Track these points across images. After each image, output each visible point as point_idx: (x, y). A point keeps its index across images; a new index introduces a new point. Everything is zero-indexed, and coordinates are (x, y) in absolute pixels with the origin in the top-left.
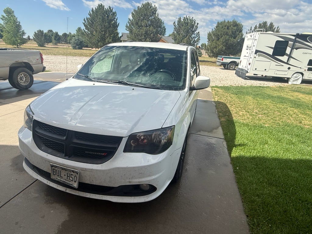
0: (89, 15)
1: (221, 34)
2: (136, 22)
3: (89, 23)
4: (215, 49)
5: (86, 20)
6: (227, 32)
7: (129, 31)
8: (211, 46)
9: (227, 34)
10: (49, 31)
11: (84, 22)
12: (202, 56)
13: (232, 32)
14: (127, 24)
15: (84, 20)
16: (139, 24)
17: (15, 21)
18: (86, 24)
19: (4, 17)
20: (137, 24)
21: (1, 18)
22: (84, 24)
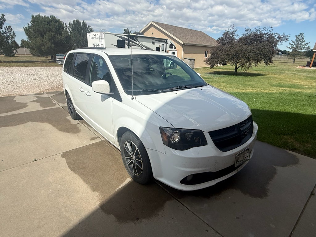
1: (44, 30)
4: (43, 47)
6: (50, 29)
8: (36, 44)
9: (50, 30)
12: (16, 55)
13: (56, 28)
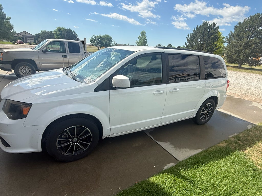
0: (193, 31)
2: (237, 34)
3: (191, 37)
5: (189, 35)
7: (227, 42)
10: (169, 45)
11: (187, 37)
14: (227, 37)
15: (188, 35)
16: (240, 36)
17: (145, 39)
18: (188, 38)
19: (140, 36)
20: (238, 35)
21: (138, 38)
22: (187, 38)
